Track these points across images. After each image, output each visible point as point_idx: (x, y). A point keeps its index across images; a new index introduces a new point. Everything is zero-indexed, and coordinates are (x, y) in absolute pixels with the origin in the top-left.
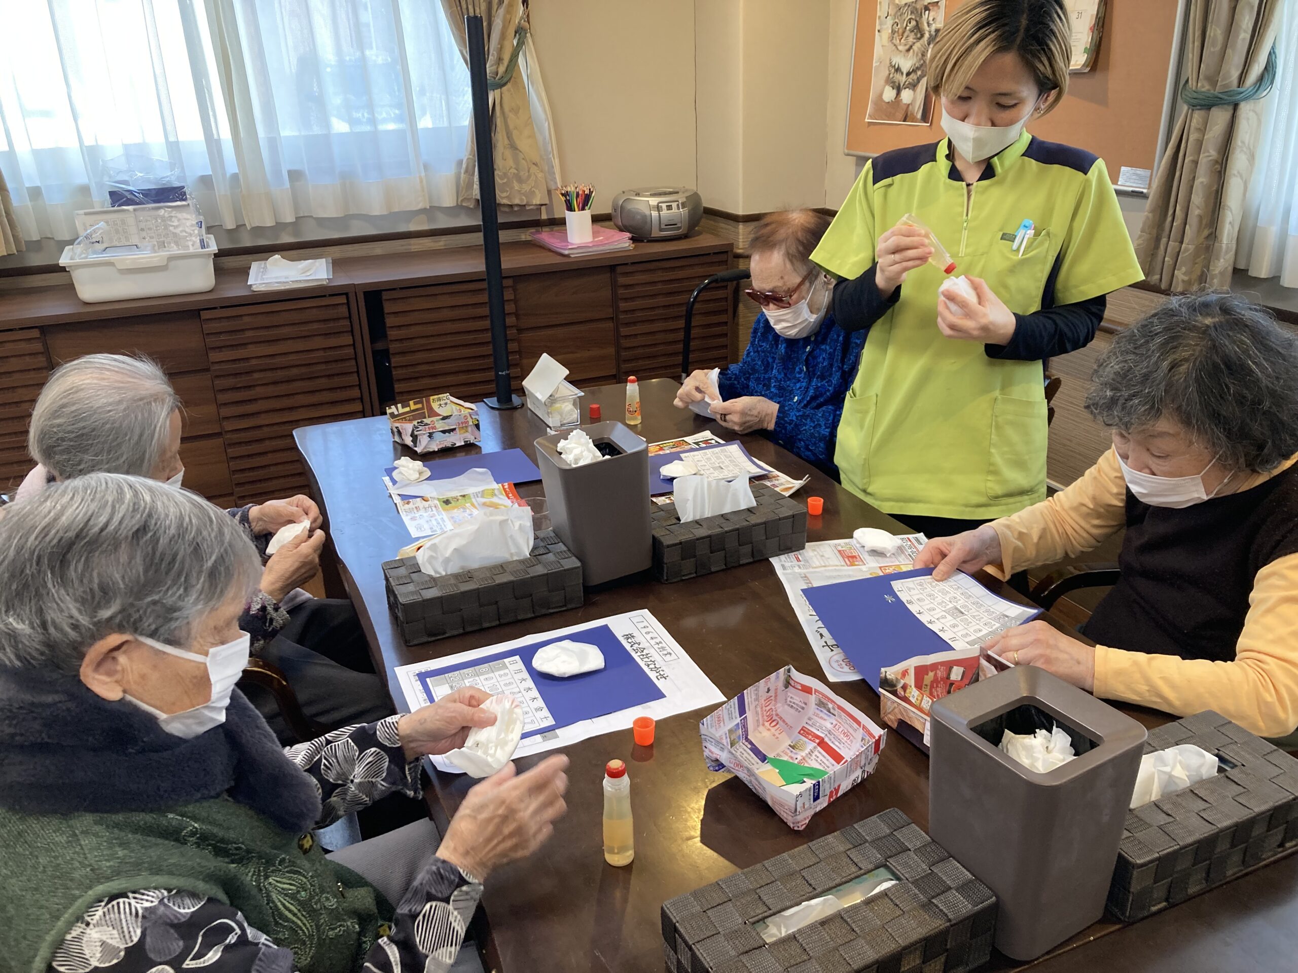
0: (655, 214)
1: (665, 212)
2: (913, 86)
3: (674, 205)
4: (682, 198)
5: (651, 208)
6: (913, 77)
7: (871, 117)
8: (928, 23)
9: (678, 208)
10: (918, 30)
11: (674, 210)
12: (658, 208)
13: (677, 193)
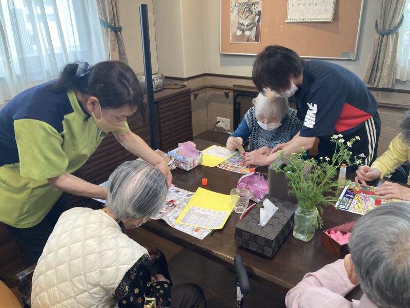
2: (250, 30)
3: (159, 78)
6: (250, 27)
7: (231, 41)
8: (255, 9)
10: (250, 11)
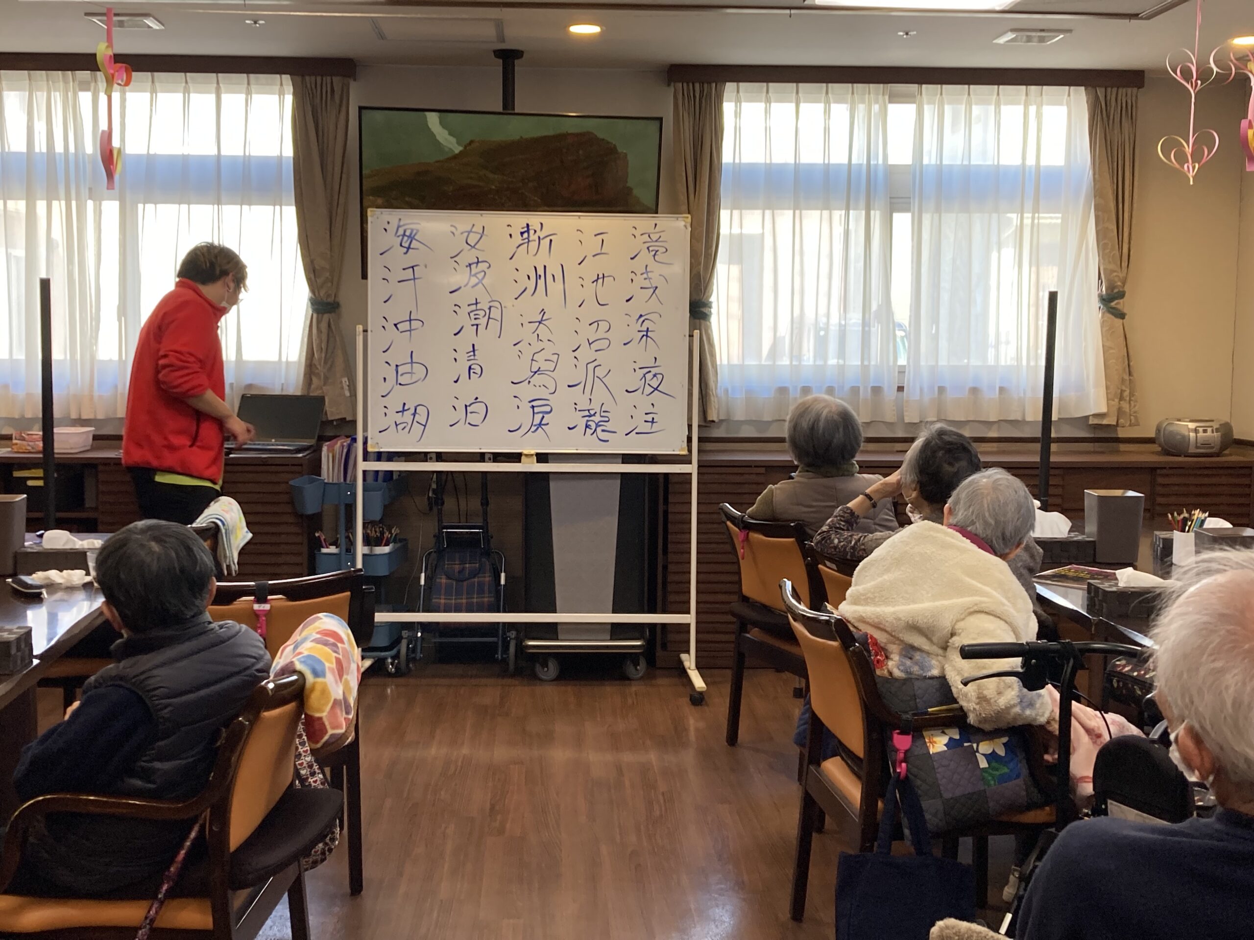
0: (1192, 435)
1: (1201, 434)
3: (1209, 430)
4: (1216, 425)
5: (1189, 430)
9: (1213, 432)
11: (1209, 433)
12: (1196, 431)
13: (1212, 421)
